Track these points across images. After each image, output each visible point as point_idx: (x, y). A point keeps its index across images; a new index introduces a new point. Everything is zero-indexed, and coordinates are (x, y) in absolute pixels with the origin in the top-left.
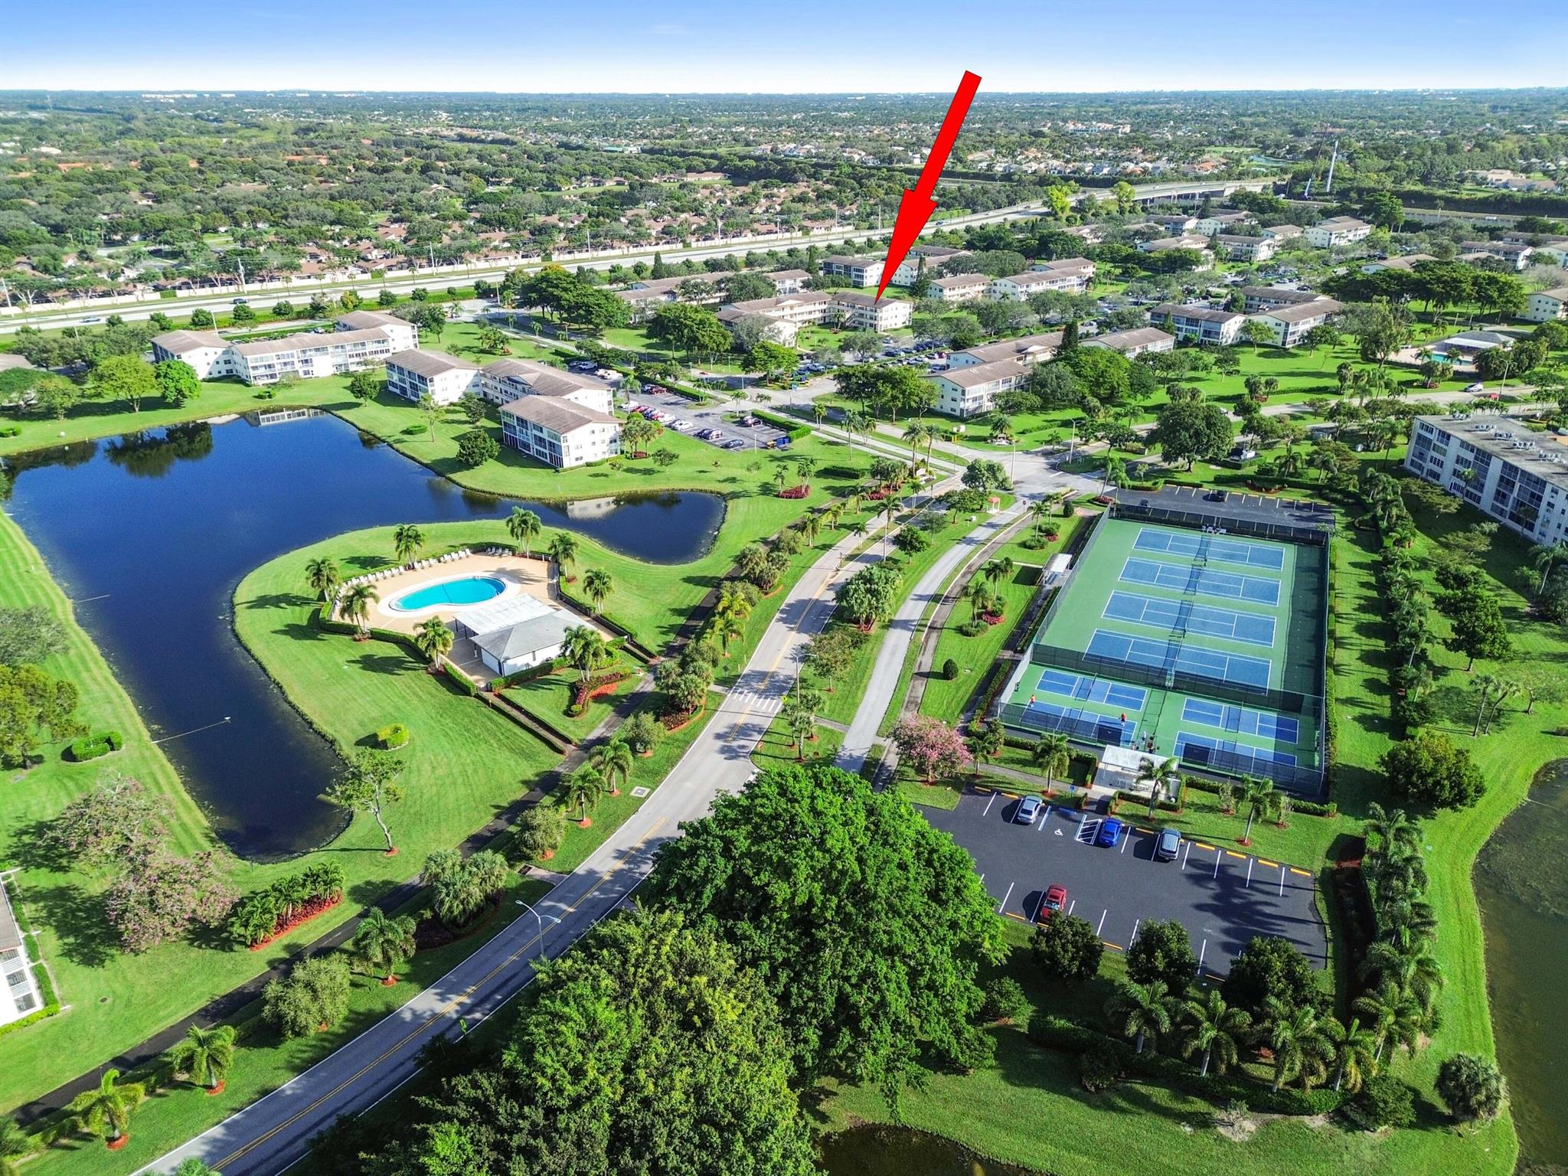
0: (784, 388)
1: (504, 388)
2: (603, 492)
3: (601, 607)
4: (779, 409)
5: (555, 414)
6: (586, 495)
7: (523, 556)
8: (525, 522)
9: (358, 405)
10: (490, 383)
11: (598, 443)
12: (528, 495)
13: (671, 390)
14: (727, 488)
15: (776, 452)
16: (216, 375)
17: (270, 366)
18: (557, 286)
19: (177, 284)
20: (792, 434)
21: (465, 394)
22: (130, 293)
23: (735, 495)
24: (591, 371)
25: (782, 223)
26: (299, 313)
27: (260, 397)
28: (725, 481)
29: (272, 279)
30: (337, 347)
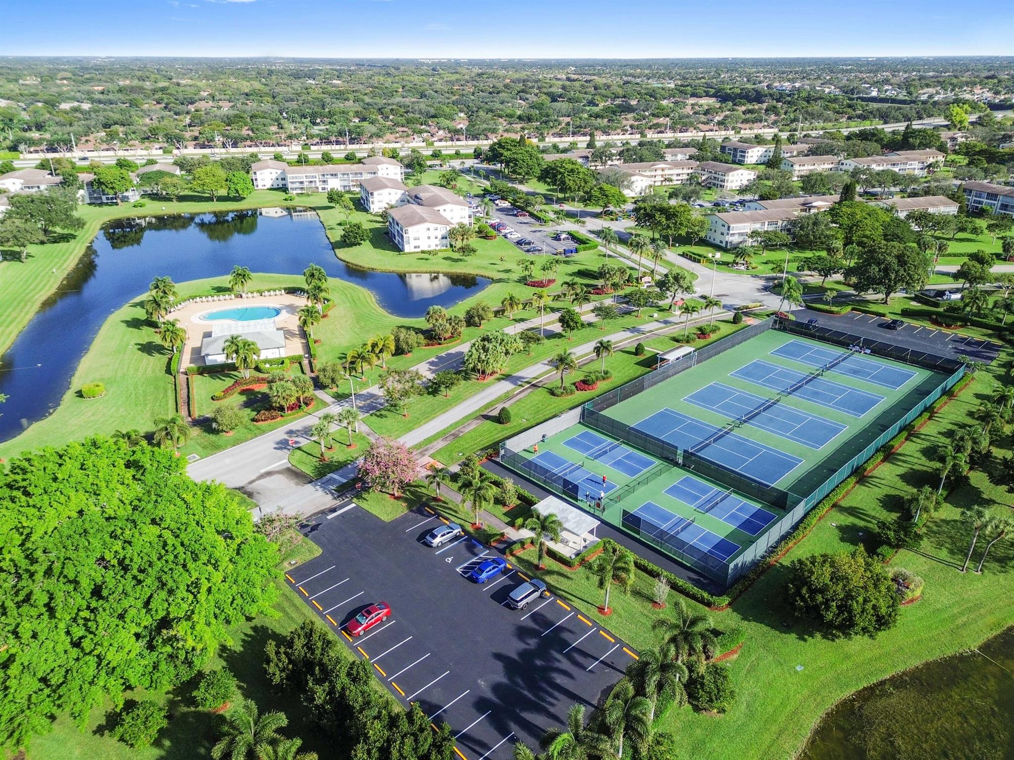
8: (313, 275)
12: (366, 266)
14: (499, 276)
15: (561, 257)
16: (275, 186)
17: (302, 183)
19: (316, 142)
20: (584, 247)
22: (288, 146)
23: (499, 281)
24: (492, 200)
27: (287, 200)
28: (503, 271)
30: (343, 174)
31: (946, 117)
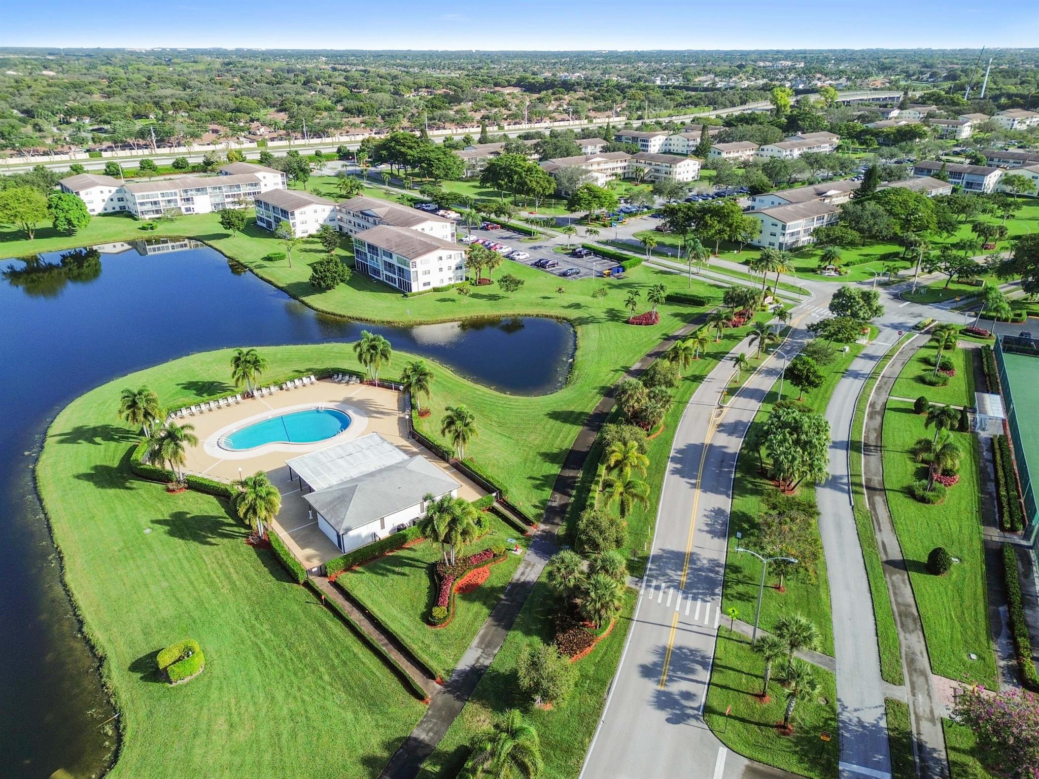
0: (605, 226)
1: (358, 221)
2: (451, 317)
3: (461, 453)
4: (606, 243)
5: (403, 241)
6: (434, 319)
7: (372, 383)
8: (374, 347)
9: (227, 236)
10: (345, 217)
11: (445, 269)
12: (377, 318)
13: (504, 226)
14: (573, 314)
15: (612, 280)
16: (110, 210)
17: (155, 203)
18: (404, 145)
19: (104, 147)
20: (624, 263)
21: (322, 226)
22: (67, 153)
23: (582, 321)
24: (434, 211)
25: (573, 113)
26: (194, 167)
27: (144, 228)
28: (570, 306)
29: (179, 145)
30: (215, 188)
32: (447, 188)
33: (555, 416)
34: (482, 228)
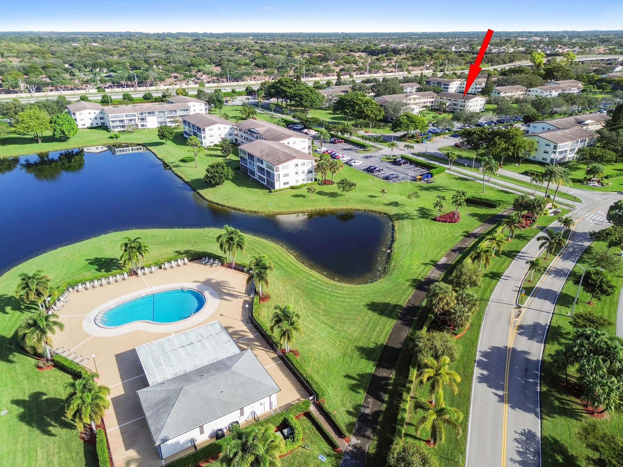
0: (418, 142)
1: (247, 136)
2: (300, 209)
3: (286, 346)
4: (418, 155)
5: (273, 152)
6: (288, 210)
7: (229, 266)
8: (231, 239)
9: (162, 144)
10: (240, 133)
11: (300, 173)
12: (247, 209)
13: (347, 141)
14: (393, 211)
15: (422, 183)
16: (95, 125)
17: (122, 121)
19: (107, 86)
20: (432, 171)
21: (223, 139)
22: (85, 89)
23: (400, 217)
24: (300, 130)
25: (398, 67)
26: (156, 99)
27: (111, 138)
28: (390, 204)
29: (151, 85)
30: (160, 112)
31: (531, 60)
32: (311, 114)
33: (374, 307)
34: (331, 142)
